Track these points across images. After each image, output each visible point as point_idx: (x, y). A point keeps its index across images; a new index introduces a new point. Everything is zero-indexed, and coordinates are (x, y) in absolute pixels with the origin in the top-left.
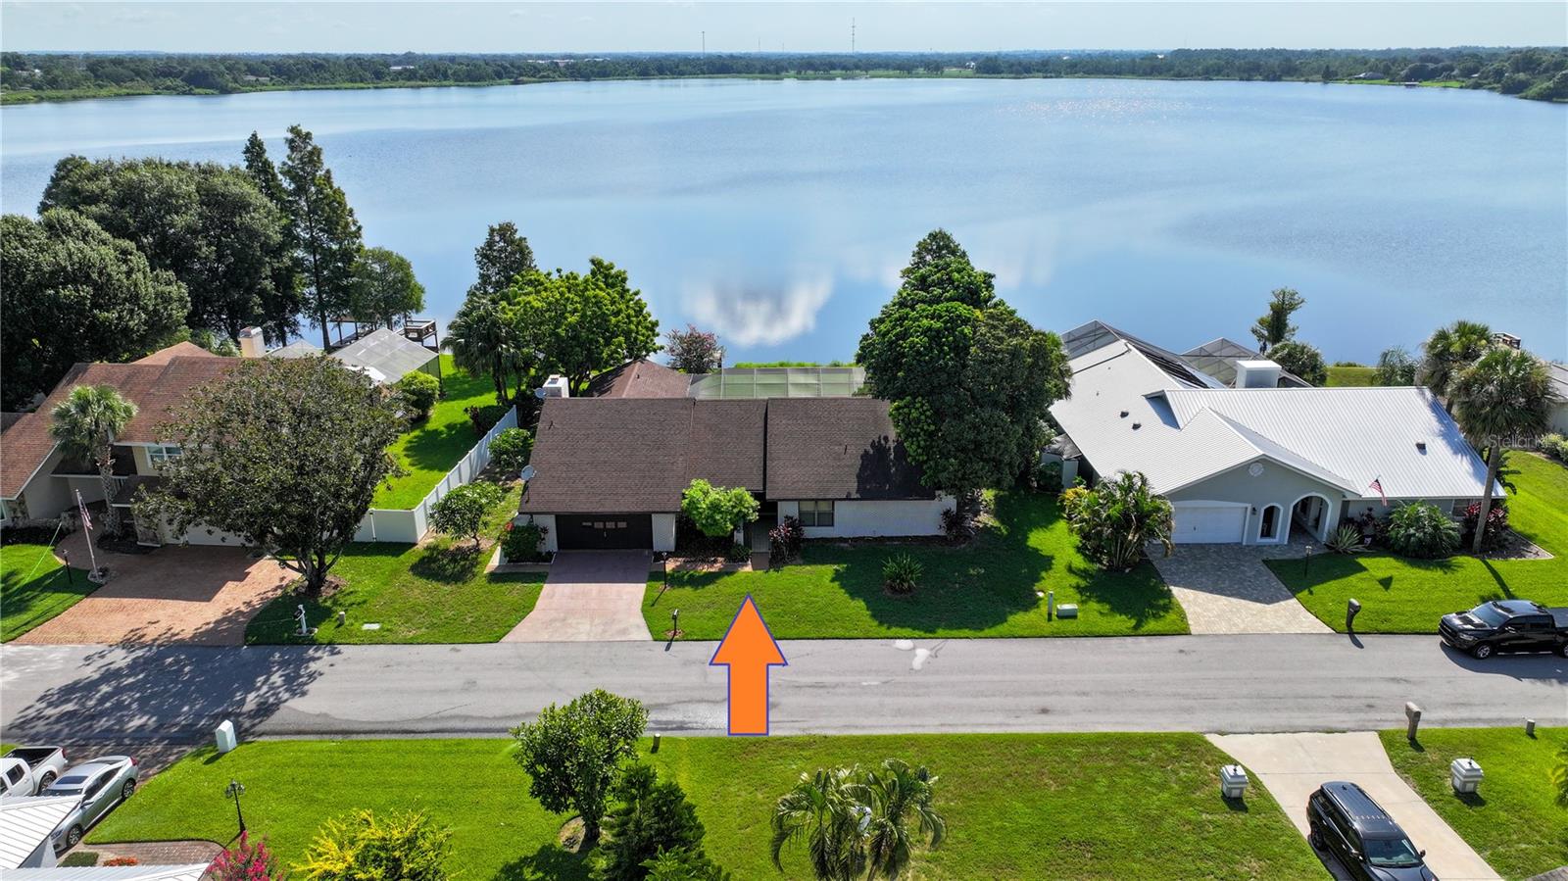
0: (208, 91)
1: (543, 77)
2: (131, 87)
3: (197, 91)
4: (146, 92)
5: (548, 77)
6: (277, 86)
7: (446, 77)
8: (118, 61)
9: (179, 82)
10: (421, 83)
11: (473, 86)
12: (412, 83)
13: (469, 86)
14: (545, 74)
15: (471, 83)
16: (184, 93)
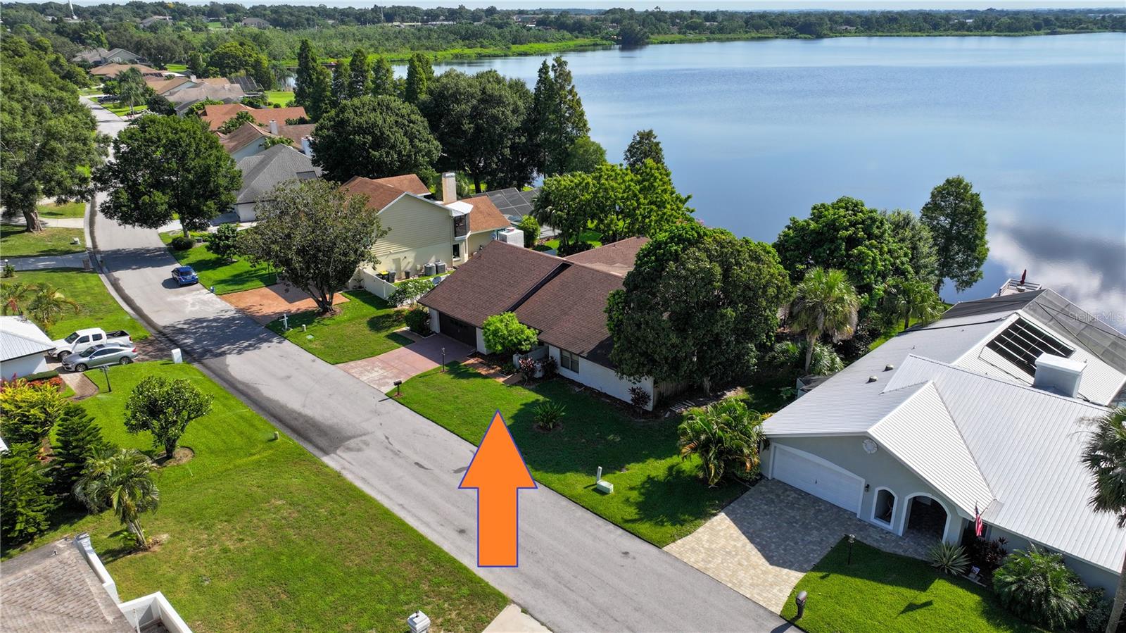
0: (806, 36)
1: (1083, 28)
2: (763, 33)
3: (801, 36)
4: (770, 36)
5: (1087, 28)
6: (858, 33)
7: (989, 29)
8: (763, 16)
9: (792, 30)
10: (966, 33)
11: (1009, 36)
12: (959, 33)
13: (1006, 36)
14: (1085, 26)
15: (1008, 34)
16: (792, 38)
